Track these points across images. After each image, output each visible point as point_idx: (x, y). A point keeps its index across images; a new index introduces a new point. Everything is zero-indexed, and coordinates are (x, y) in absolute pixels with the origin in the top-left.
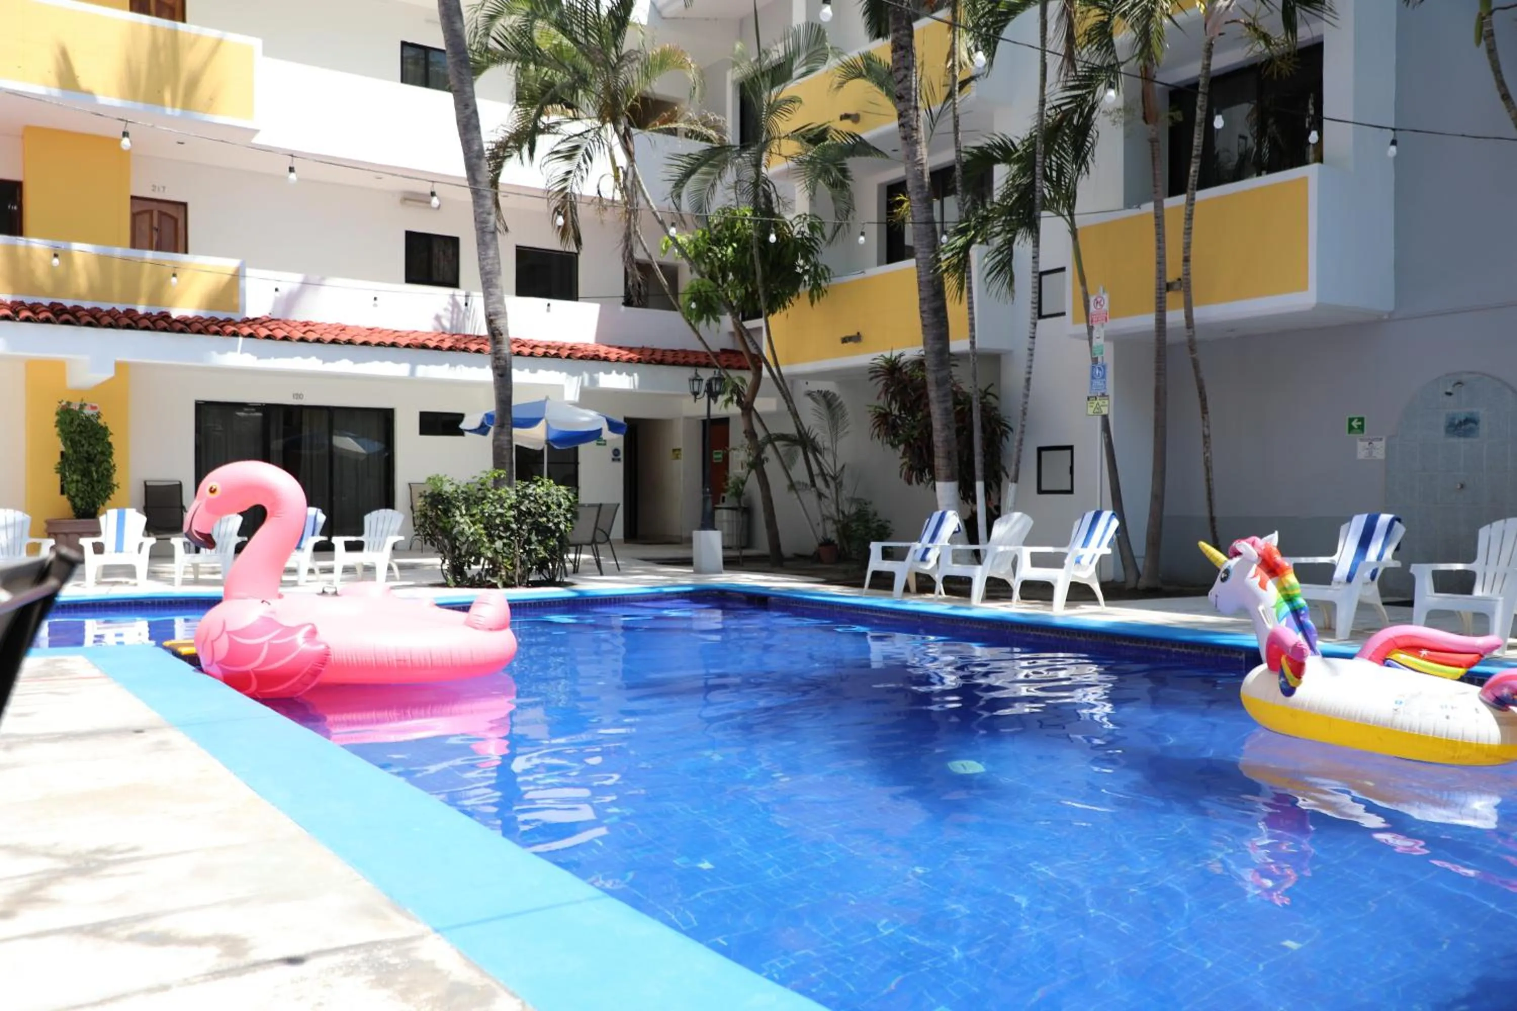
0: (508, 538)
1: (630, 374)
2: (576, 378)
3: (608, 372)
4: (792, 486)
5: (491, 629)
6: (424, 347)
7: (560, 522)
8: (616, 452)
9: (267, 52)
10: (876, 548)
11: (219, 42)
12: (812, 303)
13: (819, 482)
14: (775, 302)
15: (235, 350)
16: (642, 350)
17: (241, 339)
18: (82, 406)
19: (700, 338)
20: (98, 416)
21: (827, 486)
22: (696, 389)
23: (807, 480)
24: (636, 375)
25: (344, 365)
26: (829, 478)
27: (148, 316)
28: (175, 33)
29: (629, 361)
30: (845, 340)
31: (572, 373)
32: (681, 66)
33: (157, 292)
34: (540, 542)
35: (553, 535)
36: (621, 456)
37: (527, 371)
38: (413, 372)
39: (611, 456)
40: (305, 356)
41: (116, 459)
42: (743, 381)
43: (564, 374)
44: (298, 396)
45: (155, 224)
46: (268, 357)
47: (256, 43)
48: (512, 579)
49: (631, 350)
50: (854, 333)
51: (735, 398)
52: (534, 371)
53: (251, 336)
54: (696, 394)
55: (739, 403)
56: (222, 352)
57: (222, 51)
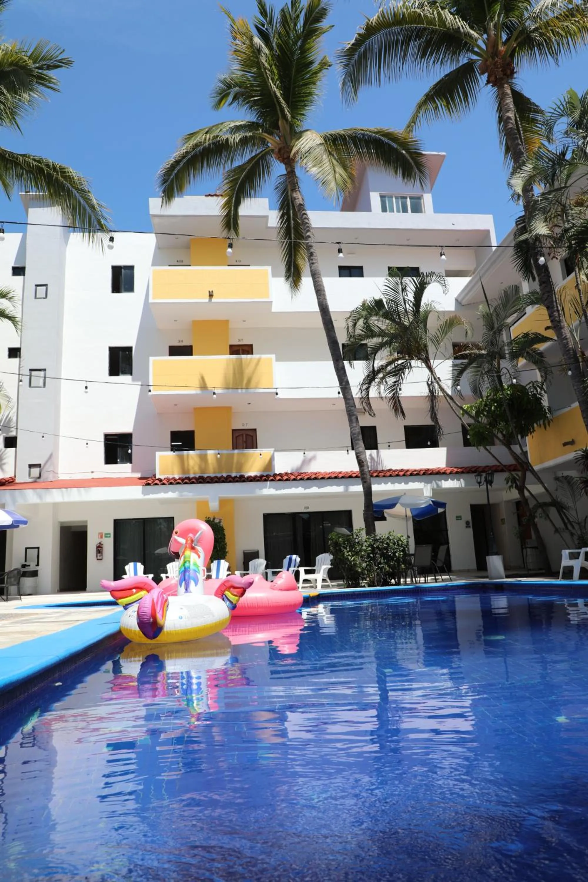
0: (369, 561)
1: (458, 480)
2: (429, 485)
3: (446, 480)
4: (557, 530)
5: (281, 590)
6: (350, 477)
7: (396, 552)
8: (467, 523)
9: (277, 360)
11: (259, 360)
12: (545, 428)
13: (569, 527)
14: (525, 431)
15: (266, 488)
16: (466, 468)
17: (268, 482)
18: (214, 519)
19: (494, 457)
20: (220, 522)
21: (573, 528)
22: (479, 480)
23: (563, 526)
24: (462, 480)
25: (314, 490)
26: (574, 524)
27: (236, 477)
28: (241, 359)
29: (457, 473)
30: (565, 444)
31: (427, 482)
32: (460, 323)
33: (240, 466)
34: (386, 563)
35: (393, 559)
36: (471, 525)
37: (403, 484)
38: (346, 490)
39: (465, 525)
40: (297, 487)
41: (227, 540)
42: (518, 475)
43: (423, 483)
44: (307, 508)
45: (245, 440)
46: (280, 489)
47: (273, 357)
48: (374, 583)
49: (461, 468)
50: (570, 440)
51: (514, 485)
52: (406, 483)
53: (272, 480)
54: (479, 483)
55: (517, 487)
56: (261, 489)
57: (260, 363)
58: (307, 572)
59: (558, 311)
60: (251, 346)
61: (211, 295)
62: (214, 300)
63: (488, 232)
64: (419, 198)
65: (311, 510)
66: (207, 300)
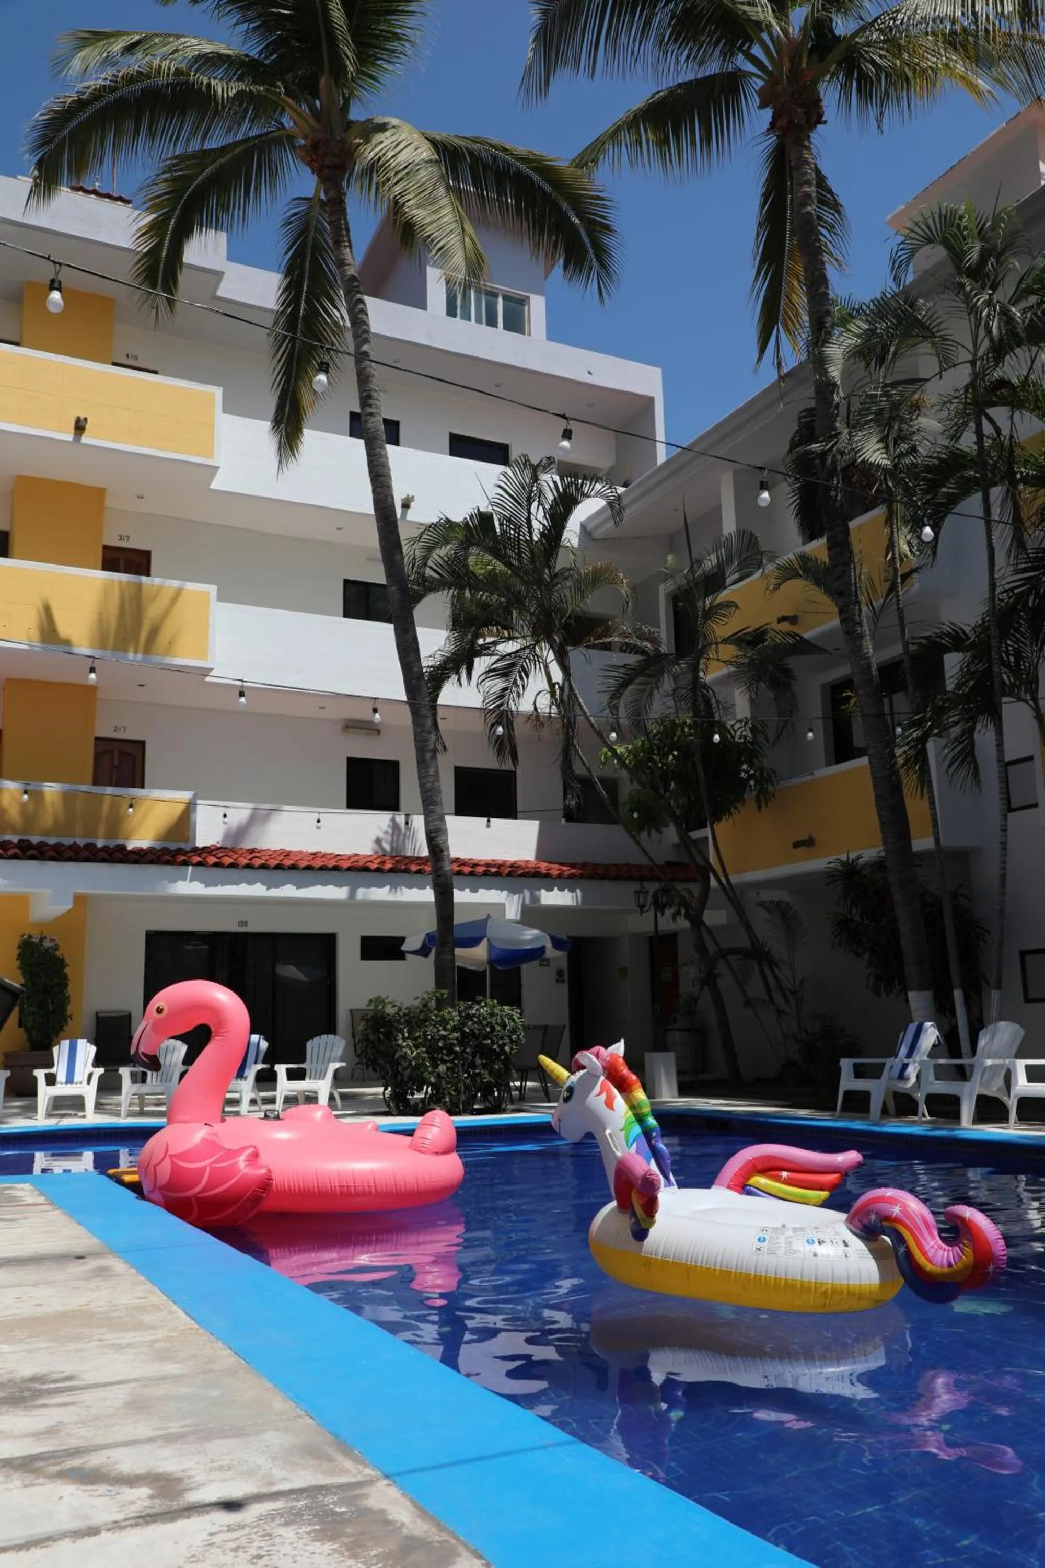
0: (452, 1061)
1: (572, 890)
2: (516, 897)
3: (550, 889)
4: (748, 1003)
5: (437, 1153)
6: (365, 869)
7: (505, 1044)
8: (560, 973)
9: (220, 598)
10: (846, 1065)
11: (179, 592)
12: (759, 808)
13: (778, 999)
14: (720, 811)
15: (185, 879)
16: (584, 866)
17: (190, 868)
18: (42, 939)
19: (644, 851)
20: (56, 948)
21: (787, 1000)
22: (642, 901)
23: (766, 998)
24: (578, 891)
25: (288, 891)
26: (788, 993)
27: (105, 849)
28: (139, 586)
29: (571, 876)
30: (796, 845)
31: (513, 891)
32: (613, 582)
33: (116, 824)
34: (484, 1066)
35: (498, 1058)
36: (566, 977)
37: (467, 890)
38: (352, 894)
39: (554, 976)
40: (251, 883)
41: (71, 990)
42: (690, 893)
43: (505, 893)
44: (244, 923)
45: (116, 762)
46: (216, 885)
47: (212, 589)
48: (457, 1105)
49: (572, 866)
50: (806, 838)
51: (683, 911)
52: (474, 890)
53: (199, 864)
54: (642, 907)
55: (687, 916)
56: (174, 881)
57: (181, 599)
58: (294, 1075)
59: (859, 603)
60: (147, 555)
61: (80, 427)
62: (85, 439)
63: (650, 401)
64: (522, 302)
65: (251, 928)
66: (69, 437)
